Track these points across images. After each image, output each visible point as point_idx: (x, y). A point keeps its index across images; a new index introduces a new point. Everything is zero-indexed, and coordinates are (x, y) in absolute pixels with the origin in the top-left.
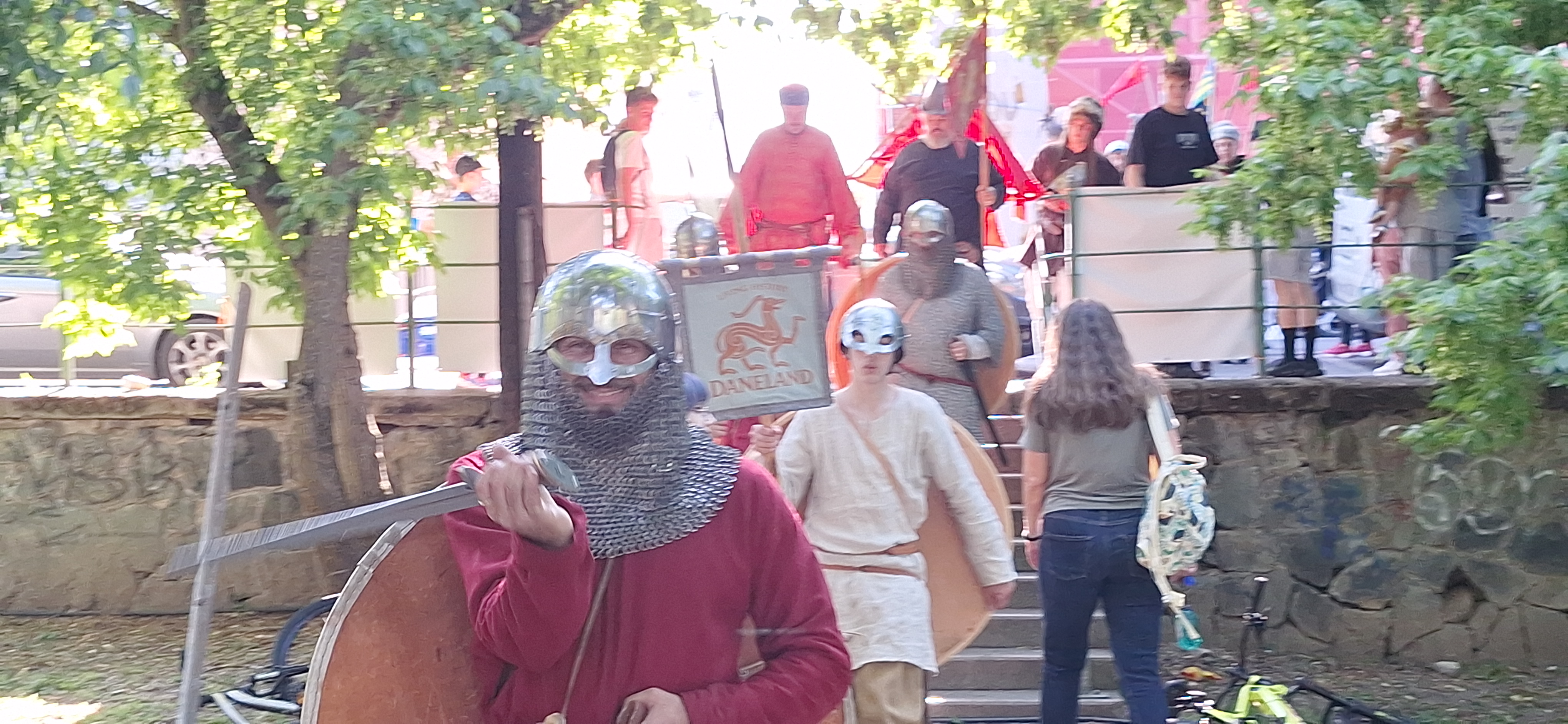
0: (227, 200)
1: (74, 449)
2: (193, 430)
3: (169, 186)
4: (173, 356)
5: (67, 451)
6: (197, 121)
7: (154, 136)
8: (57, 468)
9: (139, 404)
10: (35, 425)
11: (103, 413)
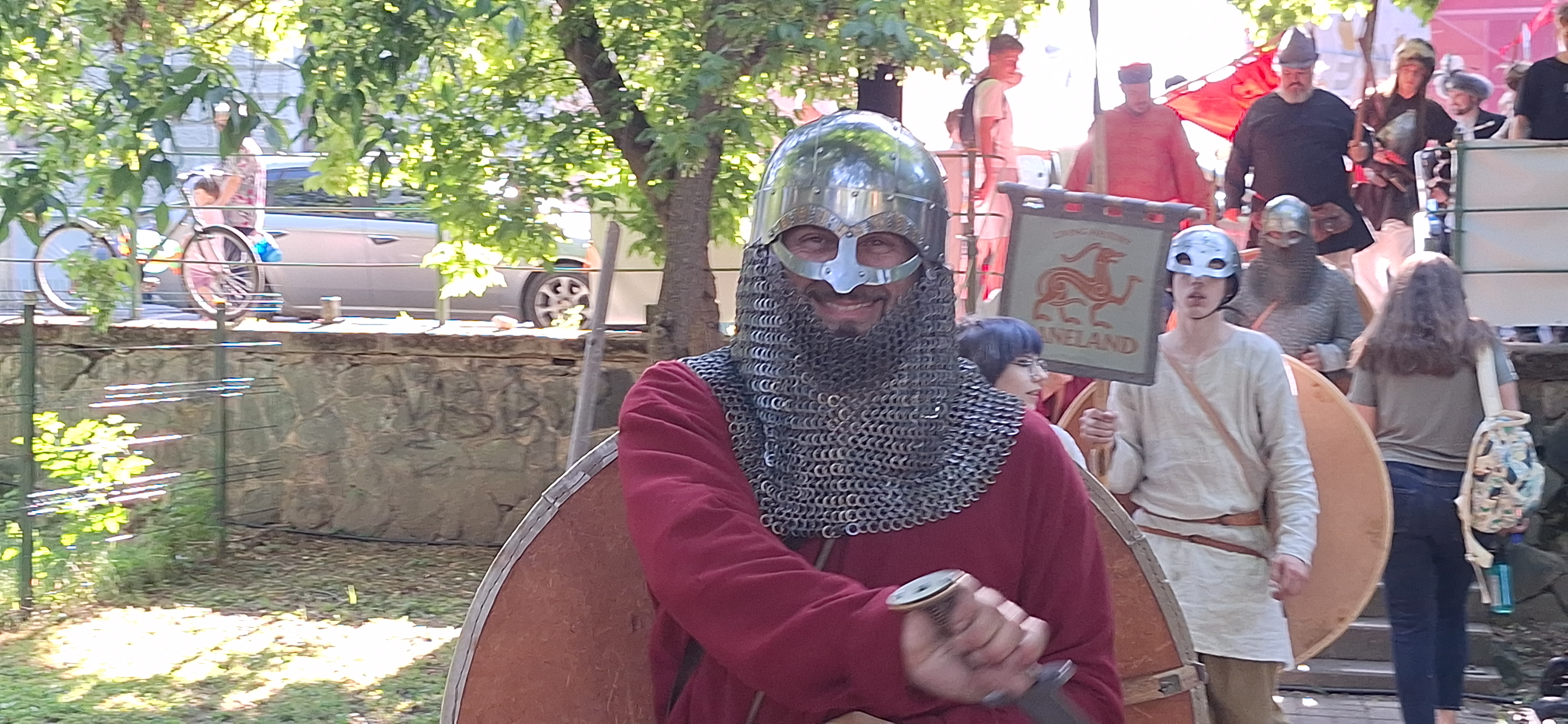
0: (596, 146)
1: (447, 385)
2: (556, 370)
3: (543, 131)
4: (539, 300)
5: (440, 385)
6: (571, 68)
7: (530, 82)
8: (431, 402)
9: (509, 342)
10: (412, 361)
11: (474, 351)
